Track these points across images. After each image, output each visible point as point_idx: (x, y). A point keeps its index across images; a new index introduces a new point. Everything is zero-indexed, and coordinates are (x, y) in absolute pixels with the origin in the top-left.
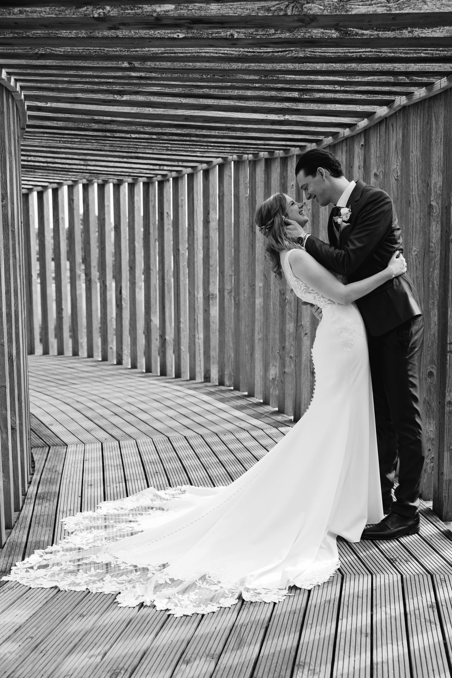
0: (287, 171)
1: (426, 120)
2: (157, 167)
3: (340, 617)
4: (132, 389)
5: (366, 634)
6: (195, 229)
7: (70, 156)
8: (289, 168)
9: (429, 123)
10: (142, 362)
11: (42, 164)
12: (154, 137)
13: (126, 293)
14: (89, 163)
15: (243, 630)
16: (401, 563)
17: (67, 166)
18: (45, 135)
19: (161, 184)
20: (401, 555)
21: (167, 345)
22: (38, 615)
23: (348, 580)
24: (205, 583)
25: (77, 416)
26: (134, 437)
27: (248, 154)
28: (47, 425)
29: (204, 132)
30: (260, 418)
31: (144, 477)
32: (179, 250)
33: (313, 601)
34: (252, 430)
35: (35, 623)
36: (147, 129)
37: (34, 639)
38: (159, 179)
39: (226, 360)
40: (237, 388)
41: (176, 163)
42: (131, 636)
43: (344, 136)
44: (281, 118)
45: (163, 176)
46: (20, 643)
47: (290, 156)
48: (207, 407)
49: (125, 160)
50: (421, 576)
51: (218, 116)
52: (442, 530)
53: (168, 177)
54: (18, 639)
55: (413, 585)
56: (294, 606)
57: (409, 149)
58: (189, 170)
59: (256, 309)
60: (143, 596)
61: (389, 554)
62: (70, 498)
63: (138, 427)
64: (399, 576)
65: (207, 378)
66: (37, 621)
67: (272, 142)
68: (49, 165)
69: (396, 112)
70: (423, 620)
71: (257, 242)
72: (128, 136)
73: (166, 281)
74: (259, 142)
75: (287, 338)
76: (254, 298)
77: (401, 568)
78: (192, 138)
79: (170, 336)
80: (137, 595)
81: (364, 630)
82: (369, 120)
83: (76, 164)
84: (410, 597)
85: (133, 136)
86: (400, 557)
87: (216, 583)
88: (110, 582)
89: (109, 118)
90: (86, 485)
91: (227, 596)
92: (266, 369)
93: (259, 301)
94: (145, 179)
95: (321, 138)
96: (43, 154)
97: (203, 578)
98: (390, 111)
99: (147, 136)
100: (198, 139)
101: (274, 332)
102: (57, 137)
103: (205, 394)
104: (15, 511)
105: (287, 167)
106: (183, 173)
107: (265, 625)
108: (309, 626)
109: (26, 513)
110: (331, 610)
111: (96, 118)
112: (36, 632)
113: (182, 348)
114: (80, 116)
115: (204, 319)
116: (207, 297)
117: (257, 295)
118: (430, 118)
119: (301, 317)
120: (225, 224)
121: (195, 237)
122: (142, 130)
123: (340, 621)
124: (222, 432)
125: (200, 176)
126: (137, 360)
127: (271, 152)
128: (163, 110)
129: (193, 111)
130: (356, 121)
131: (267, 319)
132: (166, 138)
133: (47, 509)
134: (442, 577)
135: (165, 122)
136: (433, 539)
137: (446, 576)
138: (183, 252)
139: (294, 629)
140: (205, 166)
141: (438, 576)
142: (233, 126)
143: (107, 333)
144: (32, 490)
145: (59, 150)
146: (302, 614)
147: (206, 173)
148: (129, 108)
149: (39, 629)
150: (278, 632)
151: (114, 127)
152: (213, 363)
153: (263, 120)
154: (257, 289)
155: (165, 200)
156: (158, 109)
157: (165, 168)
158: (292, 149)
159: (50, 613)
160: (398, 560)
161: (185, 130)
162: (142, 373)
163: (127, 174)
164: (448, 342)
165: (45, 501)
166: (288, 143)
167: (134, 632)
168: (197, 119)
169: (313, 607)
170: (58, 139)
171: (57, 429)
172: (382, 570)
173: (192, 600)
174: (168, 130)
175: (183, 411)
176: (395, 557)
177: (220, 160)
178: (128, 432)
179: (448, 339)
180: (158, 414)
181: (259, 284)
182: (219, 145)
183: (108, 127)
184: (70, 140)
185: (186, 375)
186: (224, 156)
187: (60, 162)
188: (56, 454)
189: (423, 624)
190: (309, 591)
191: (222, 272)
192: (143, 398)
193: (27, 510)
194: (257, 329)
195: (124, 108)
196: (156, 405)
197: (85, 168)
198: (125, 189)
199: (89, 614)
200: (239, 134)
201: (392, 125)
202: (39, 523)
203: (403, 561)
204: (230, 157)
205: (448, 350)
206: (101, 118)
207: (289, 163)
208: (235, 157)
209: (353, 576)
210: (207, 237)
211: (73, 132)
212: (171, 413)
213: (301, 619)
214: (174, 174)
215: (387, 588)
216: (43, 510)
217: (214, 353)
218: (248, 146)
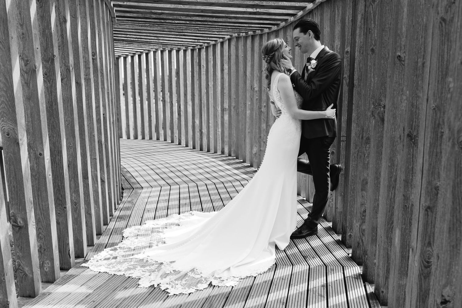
0: (262, 42)
1: (333, 10)
2: (197, 41)
3: (270, 292)
4: (183, 158)
5: (283, 303)
6: (217, 74)
7: (148, 35)
8: (263, 40)
9: (334, 11)
10: (191, 143)
11: (135, 39)
12: (188, 22)
13: (182, 107)
14: (160, 38)
15: (213, 299)
16: (310, 259)
17: (148, 40)
18: (129, 22)
19: (200, 50)
20: (311, 254)
21: (203, 135)
22: (102, 287)
23: (279, 268)
24: (193, 273)
25: (151, 172)
26: (179, 184)
27: (243, 33)
28: (134, 177)
29: (214, 19)
30: (247, 174)
31: (178, 207)
32: (209, 85)
33: (256, 282)
34: (242, 180)
35: (98, 293)
36: (183, 18)
37: (95, 302)
38: (198, 47)
39: (232, 143)
40: (237, 158)
41: (206, 39)
42: (150, 301)
43: (291, 21)
44: (254, 10)
45: (201, 45)
46: (86, 305)
47: (264, 34)
48: (220, 168)
49: (178, 37)
50: (320, 267)
51: (219, 9)
52: (336, 239)
53: (203, 47)
54: (86, 302)
55: (315, 273)
56: (246, 284)
57: (323, 27)
58: (213, 42)
59: (247, 117)
60: (154, 281)
61: (304, 253)
62: (136, 218)
63: (182, 178)
64: (308, 266)
65: (223, 153)
66: (99, 291)
67: (253, 25)
68: (138, 39)
69: (317, 6)
70: (317, 294)
71: (247, 80)
72: (174, 22)
73: (202, 102)
74: (245, 25)
75: (262, 132)
76: (246, 110)
77: (309, 262)
78: (209, 23)
79: (204, 130)
80: (151, 280)
81: (282, 301)
82: (303, 11)
83: (153, 39)
84: (312, 279)
85: (176, 22)
86: (310, 255)
87: (199, 273)
88: (139, 270)
89: (160, 11)
90: (146, 211)
91: (203, 282)
92: (252, 148)
93: (248, 112)
94: (191, 48)
95: (279, 22)
96: (134, 34)
97: (193, 270)
98: (314, 5)
99: (184, 22)
100: (212, 24)
101: (256, 128)
102: (137, 23)
103: (220, 161)
104: (104, 225)
105: (262, 39)
106: (211, 44)
107: (226, 297)
108: (252, 297)
109: (111, 226)
110: (266, 287)
111: (153, 11)
112: (98, 298)
113: (210, 136)
114: (144, 10)
115: (221, 122)
116: (223, 110)
117: (248, 109)
118: (334, 9)
119: (269, 120)
120: (232, 71)
121: (217, 78)
122: (180, 18)
123: (270, 294)
124: (225, 182)
125: (219, 46)
126: (188, 142)
127: (254, 32)
128: (189, 6)
129: (206, 7)
130: (297, 12)
131: (252, 122)
132: (194, 23)
133: (122, 224)
134: (332, 267)
135: (191, 13)
136: (330, 245)
137: (334, 267)
138: (211, 86)
139: (243, 299)
140: (221, 40)
141: (329, 267)
142: (229, 15)
143: (173, 129)
144: (116, 214)
145: (142, 31)
146: (249, 289)
147: (222, 43)
148: (170, 5)
149: (100, 296)
150: (233, 300)
151: (165, 17)
152: (226, 144)
153: (245, 12)
154: (247, 106)
155: (202, 58)
156: (186, 6)
157: (201, 41)
158: (265, 29)
159: (109, 286)
160: (309, 257)
161: (203, 18)
162: (191, 149)
163: (181, 45)
164: (342, 135)
165: (122, 220)
166: (262, 26)
167: (152, 299)
168: (208, 11)
169: (256, 285)
170: (137, 24)
171: (139, 179)
172: (299, 263)
173: (182, 284)
174: (194, 18)
175: (207, 170)
176: (307, 255)
177: (229, 37)
178: (176, 181)
179: (342, 134)
180: (193, 172)
181: (248, 103)
182: (224, 27)
183: (161, 16)
184: (144, 25)
185: (212, 151)
186: (231, 34)
187: (144, 38)
188: (136, 193)
189: (317, 297)
190: (255, 277)
191: (230, 97)
192: (188, 163)
193: (111, 225)
194: (247, 127)
195: (167, 5)
196: (194, 166)
197: (158, 41)
198: (181, 53)
199: (130, 287)
200: (233, 20)
201: (315, 14)
202: (116, 232)
203: (311, 257)
204: (234, 35)
205: (342, 140)
206: (156, 11)
207: (264, 37)
208: (236, 35)
209: (282, 266)
210: (222, 78)
211: (143, 20)
212: (201, 171)
213: (248, 292)
214: (206, 45)
215: (300, 274)
216: (120, 225)
217: (226, 139)
218: (241, 28)
